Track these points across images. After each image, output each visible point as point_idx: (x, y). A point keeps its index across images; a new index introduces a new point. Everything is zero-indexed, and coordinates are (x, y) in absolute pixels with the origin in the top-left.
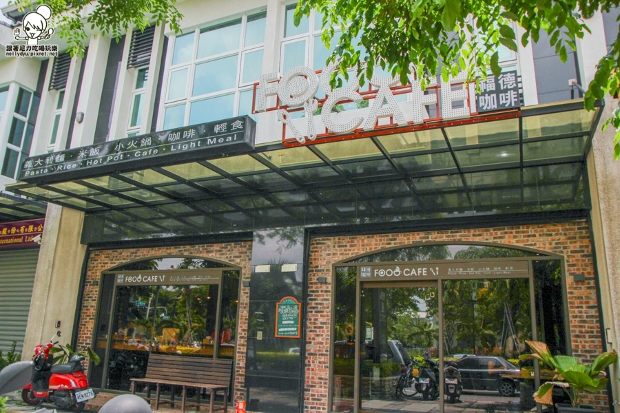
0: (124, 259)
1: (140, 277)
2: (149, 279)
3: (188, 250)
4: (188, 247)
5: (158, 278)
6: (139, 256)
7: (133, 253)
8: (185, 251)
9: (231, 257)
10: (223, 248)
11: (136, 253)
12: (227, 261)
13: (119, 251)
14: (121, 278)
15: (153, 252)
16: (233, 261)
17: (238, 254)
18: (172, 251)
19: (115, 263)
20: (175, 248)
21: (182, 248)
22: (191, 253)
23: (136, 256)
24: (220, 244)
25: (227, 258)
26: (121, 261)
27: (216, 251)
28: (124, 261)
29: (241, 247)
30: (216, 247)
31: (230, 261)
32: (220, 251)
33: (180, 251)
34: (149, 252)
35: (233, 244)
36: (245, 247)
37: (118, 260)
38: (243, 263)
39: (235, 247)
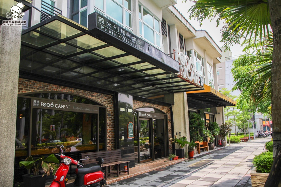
0: (38, 89)
1: (52, 104)
2: (59, 106)
3: (82, 93)
4: (82, 91)
5: (65, 106)
6: (50, 89)
7: (45, 86)
8: (80, 92)
9: (102, 101)
10: (98, 95)
11: (48, 87)
12: (100, 102)
13: (32, 81)
14: (37, 103)
15: (61, 89)
16: (103, 103)
17: (104, 100)
18: (72, 91)
19: (30, 90)
20: (75, 90)
21: (78, 90)
22: (84, 95)
23: (47, 89)
24: (97, 93)
25: (100, 101)
26: (35, 90)
27: (96, 96)
28: (38, 91)
29: (106, 97)
30: (95, 94)
31: (102, 102)
32: (97, 97)
33: (77, 92)
34: (57, 88)
35: (102, 94)
36: (107, 97)
37: (32, 88)
38: (107, 104)
39: (103, 96)
